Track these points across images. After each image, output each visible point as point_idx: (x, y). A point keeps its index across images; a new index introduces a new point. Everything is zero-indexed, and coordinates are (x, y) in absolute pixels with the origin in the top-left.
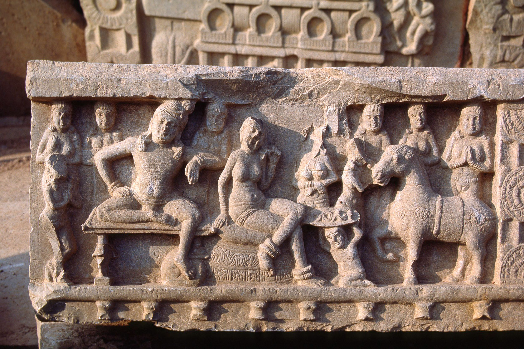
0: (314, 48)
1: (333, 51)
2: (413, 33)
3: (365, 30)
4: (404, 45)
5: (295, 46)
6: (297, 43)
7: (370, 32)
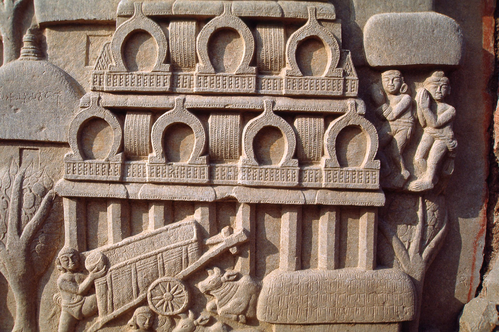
0: (267, 183)
1: (300, 188)
2: (426, 156)
3: (351, 149)
4: (412, 178)
5: (232, 181)
6: (235, 177)
7: (361, 153)
